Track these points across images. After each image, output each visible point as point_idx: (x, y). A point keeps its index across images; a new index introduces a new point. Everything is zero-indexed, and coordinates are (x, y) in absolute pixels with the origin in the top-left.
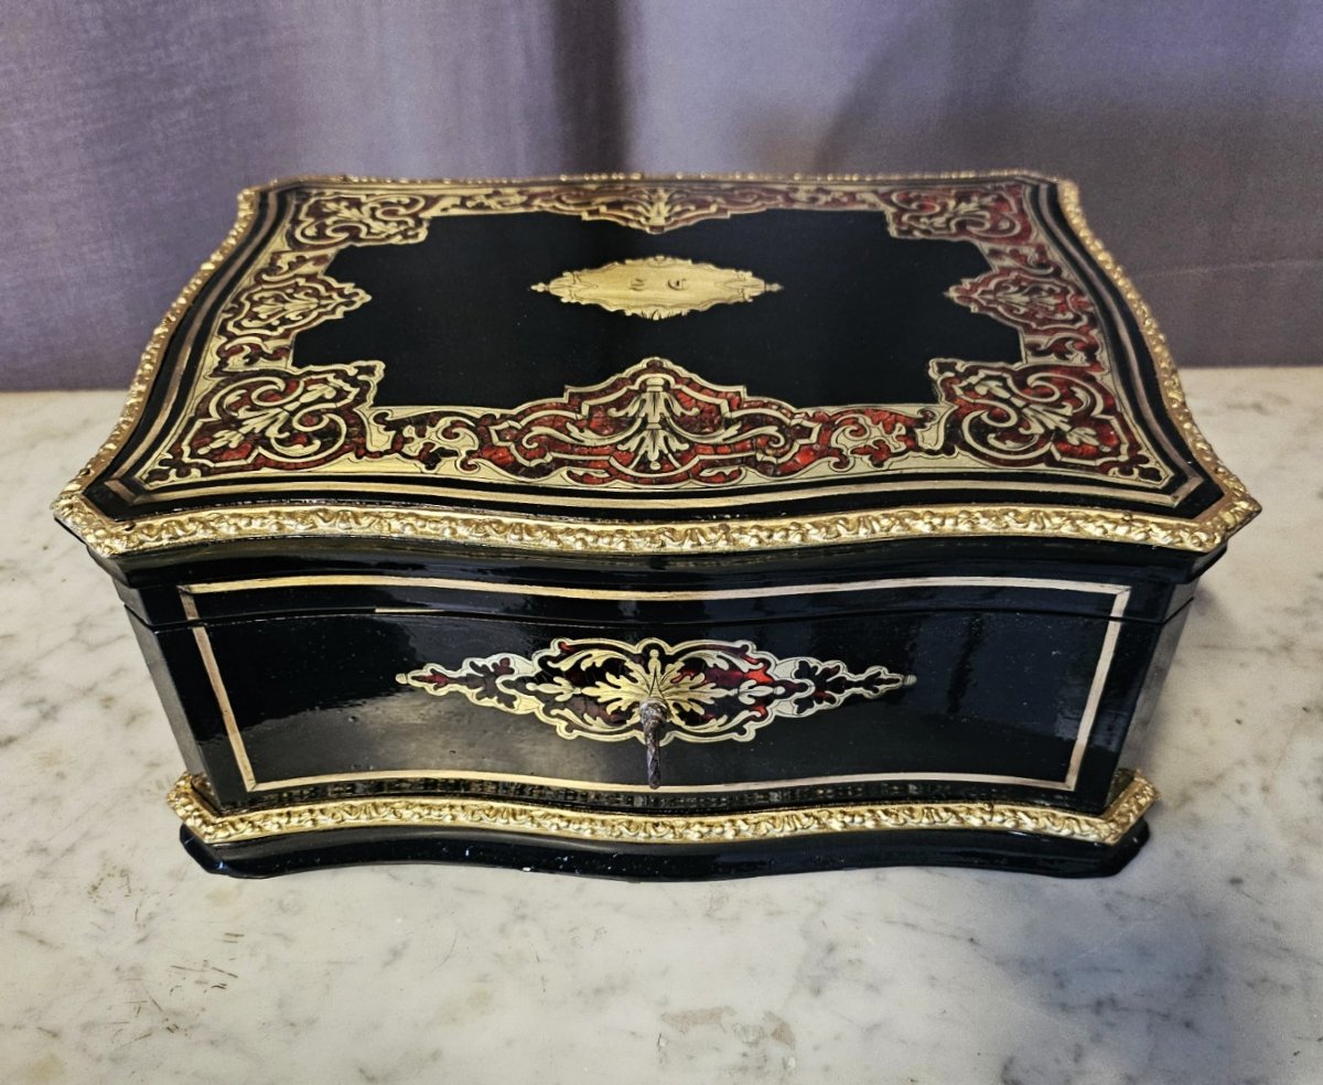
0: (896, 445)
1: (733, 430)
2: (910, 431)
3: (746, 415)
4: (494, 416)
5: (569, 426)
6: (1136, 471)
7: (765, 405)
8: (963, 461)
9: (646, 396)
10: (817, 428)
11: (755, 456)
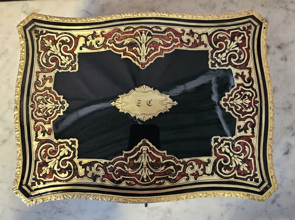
0: (201, 173)
1: (163, 168)
2: (204, 167)
3: (166, 162)
5: (125, 167)
6: (254, 179)
7: (171, 158)
9: (143, 155)
10: (182, 166)
11: (168, 177)
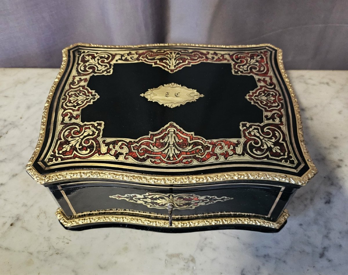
0: (231, 153)
1: (190, 147)
2: (234, 148)
3: (194, 142)
4: (132, 141)
5: (151, 145)
6: (289, 161)
7: (199, 139)
8: (247, 158)
9: (169, 135)
10: (211, 146)
11: (196, 156)
